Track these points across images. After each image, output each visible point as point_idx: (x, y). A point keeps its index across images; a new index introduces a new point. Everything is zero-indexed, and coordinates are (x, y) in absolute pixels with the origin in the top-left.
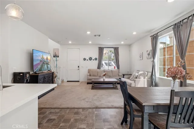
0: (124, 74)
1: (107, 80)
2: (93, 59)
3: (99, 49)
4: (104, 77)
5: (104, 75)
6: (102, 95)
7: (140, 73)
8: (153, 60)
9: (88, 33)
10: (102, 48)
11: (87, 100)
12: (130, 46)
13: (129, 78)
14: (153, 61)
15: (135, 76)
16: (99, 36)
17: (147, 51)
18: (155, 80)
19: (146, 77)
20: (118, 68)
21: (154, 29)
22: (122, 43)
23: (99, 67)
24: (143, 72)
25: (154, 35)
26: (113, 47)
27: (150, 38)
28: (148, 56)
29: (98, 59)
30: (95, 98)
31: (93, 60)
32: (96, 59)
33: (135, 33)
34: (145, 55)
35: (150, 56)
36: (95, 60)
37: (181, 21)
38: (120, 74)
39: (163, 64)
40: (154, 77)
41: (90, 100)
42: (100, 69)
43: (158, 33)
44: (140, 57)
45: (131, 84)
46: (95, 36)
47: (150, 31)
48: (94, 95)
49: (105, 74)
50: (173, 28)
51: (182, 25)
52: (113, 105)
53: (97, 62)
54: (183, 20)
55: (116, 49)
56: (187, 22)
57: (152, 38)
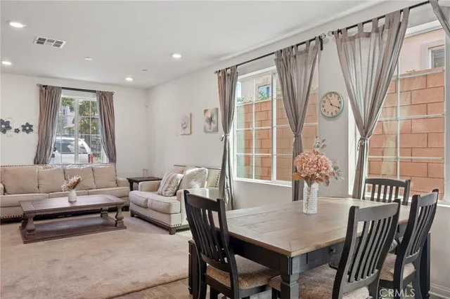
0: (131, 177)
1: (83, 201)
2: (14, 126)
3: (41, 91)
4: (74, 192)
5: (74, 186)
6: (79, 257)
7: (188, 172)
8: (226, 137)
9: (16, 25)
10: (53, 87)
11: (28, 287)
12: (148, 91)
13: (154, 189)
14: (226, 140)
15: (175, 181)
16: (58, 44)
17: (206, 111)
18: (229, 189)
19: (206, 183)
20: (112, 158)
21: (227, 54)
22: (129, 79)
23: (40, 159)
24: (197, 169)
25: (227, 69)
26: (95, 91)
27: (216, 75)
28: (208, 125)
29: (35, 129)
30: (58, 271)
31: (17, 131)
32: (27, 128)
33: (177, 56)
34: (200, 121)
35: (213, 125)
36: (22, 134)
37: (292, 47)
38: (120, 179)
39: (243, 146)
40: (227, 181)
41: (41, 284)
42: (45, 163)
43: (237, 66)
44: (185, 128)
45: (170, 205)
46: (41, 41)
47: (216, 58)
48: (49, 262)
49: (78, 182)
50: (277, 61)
51: (295, 57)
52: (135, 280)
53: (33, 138)
54: (297, 45)
55: (105, 98)
56: (307, 51)
57: (219, 78)
